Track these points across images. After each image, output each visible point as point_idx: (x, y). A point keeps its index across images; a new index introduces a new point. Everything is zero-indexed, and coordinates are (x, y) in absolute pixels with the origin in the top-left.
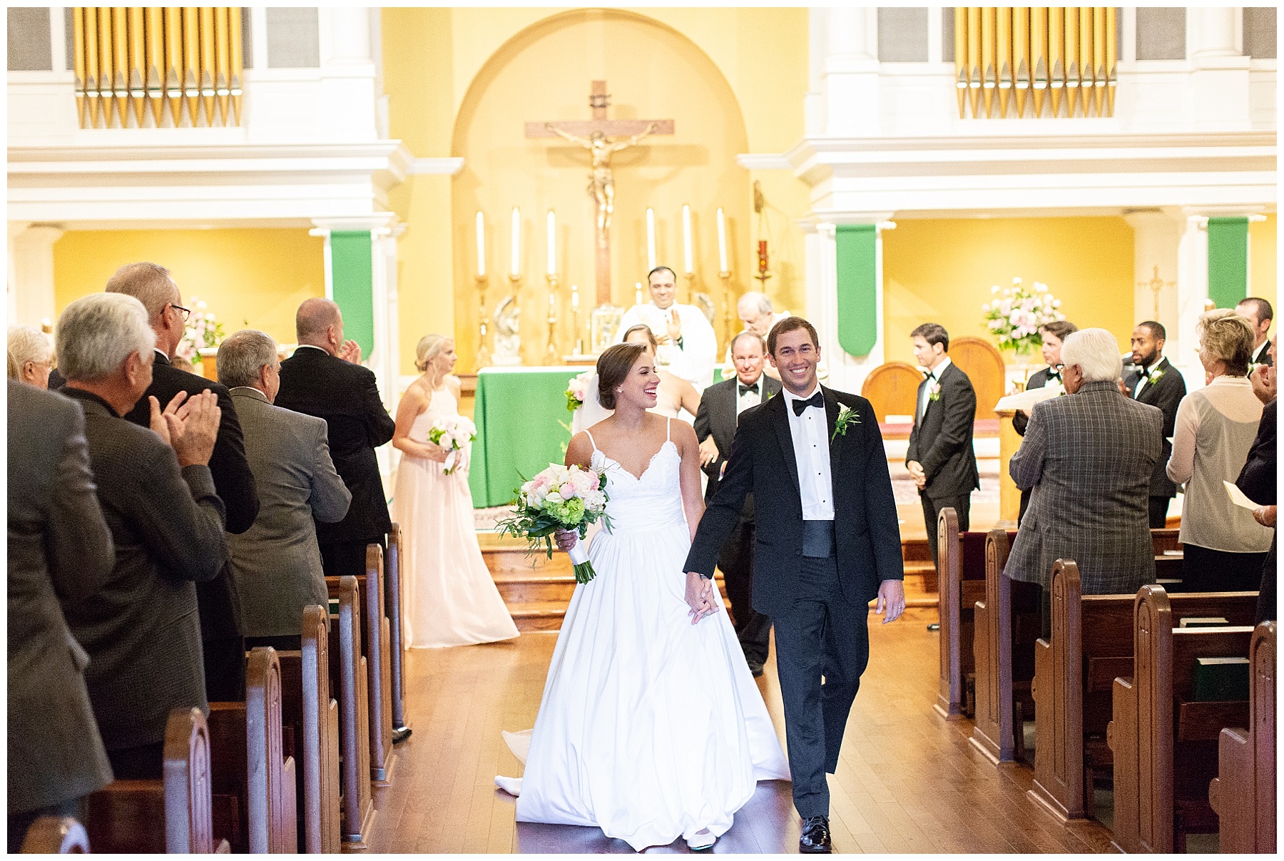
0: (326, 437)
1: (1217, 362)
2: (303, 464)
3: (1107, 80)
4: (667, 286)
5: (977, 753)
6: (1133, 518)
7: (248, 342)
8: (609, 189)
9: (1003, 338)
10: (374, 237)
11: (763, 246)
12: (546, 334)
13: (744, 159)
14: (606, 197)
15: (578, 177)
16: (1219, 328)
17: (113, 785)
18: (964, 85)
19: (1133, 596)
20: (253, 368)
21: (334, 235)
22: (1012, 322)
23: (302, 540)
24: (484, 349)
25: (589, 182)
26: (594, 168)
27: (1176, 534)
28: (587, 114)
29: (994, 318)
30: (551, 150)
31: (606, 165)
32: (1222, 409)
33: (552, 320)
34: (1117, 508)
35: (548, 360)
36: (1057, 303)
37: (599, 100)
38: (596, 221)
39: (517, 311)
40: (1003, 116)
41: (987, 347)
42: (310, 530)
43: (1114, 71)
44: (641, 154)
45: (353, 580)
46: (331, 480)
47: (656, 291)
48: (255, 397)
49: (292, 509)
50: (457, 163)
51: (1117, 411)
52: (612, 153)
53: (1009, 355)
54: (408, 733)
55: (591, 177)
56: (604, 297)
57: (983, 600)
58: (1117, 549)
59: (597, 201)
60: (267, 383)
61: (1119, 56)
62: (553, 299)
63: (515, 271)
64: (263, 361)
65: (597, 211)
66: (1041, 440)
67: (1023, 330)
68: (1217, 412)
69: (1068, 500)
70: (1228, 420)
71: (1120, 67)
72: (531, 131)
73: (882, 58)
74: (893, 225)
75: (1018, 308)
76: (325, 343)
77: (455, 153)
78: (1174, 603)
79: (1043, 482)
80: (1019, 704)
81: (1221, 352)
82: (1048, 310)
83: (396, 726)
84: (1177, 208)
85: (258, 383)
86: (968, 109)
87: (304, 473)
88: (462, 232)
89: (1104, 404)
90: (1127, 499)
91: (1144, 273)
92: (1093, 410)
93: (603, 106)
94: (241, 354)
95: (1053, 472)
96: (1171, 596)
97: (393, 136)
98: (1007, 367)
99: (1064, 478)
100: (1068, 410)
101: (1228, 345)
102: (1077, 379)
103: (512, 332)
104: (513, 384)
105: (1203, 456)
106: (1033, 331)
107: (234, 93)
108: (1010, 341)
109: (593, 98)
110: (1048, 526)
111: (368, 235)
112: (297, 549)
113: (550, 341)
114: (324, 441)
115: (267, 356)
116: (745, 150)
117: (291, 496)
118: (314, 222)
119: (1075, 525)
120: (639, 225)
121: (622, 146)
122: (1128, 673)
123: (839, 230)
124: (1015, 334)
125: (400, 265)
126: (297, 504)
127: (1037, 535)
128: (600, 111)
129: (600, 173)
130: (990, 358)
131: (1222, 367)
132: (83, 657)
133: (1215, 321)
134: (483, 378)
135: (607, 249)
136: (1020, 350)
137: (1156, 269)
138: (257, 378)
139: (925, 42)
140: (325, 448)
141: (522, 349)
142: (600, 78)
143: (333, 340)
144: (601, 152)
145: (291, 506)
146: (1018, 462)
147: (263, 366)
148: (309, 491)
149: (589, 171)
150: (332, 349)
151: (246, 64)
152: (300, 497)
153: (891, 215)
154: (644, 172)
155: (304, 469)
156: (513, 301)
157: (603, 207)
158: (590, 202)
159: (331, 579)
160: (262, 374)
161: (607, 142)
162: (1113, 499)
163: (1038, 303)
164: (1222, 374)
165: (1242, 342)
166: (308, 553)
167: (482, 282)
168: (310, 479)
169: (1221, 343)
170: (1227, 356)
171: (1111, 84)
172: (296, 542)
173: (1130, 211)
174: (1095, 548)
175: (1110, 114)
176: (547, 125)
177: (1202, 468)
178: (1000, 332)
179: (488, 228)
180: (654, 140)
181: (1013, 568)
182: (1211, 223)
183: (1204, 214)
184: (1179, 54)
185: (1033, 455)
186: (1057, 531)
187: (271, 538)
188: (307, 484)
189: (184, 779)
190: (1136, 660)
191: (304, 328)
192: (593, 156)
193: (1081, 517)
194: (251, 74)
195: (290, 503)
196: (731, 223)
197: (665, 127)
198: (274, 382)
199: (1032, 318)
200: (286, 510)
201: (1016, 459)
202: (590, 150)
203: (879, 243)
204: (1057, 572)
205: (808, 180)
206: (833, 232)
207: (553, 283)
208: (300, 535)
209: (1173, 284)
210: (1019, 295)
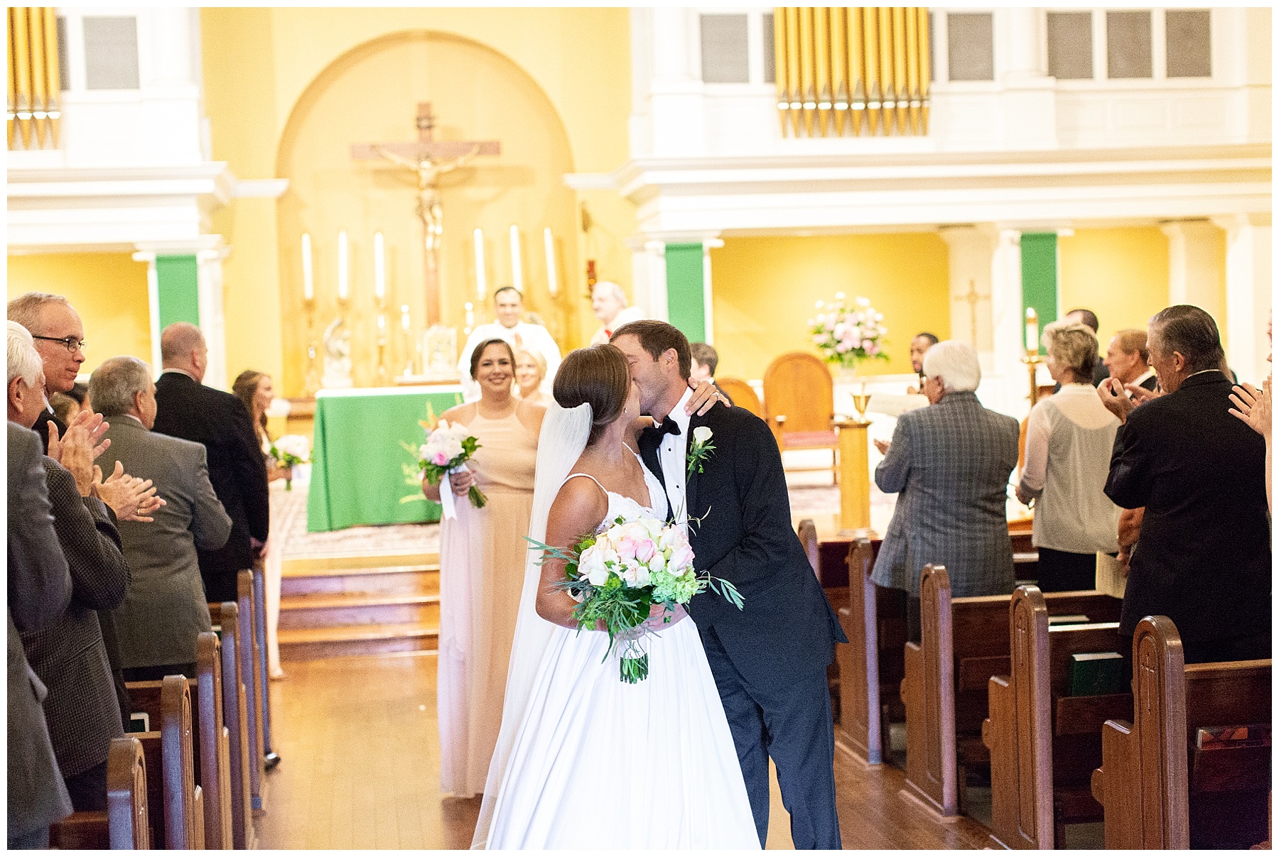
0: (206, 462)
1: (1066, 371)
2: (183, 489)
3: (922, 101)
4: (513, 305)
5: (846, 757)
6: (994, 523)
7: (115, 371)
8: (437, 211)
9: (829, 352)
10: (200, 261)
11: (591, 265)
12: (375, 358)
13: (571, 180)
14: (434, 218)
15: (406, 198)
16: (1067, 337)
17: (73, 817)
18: (785, 106)
19: (1008, 598)
20: (126, 395)
21: (160, 260)
22: (838, 335)
23: (184, 568)
24: (313, 373)
25: (415, 204)
26: (422, 189)
27: (1029, 538)
28: (412, 135)
29: (819, 332)
30: (378, 172)
31: (433, 186)
32: (1072, 417)
33: (382, 342)
34: (979, 515)
35: (379, 382)
36: (879, 317)
37: (425, 121)
38: (424, 242)
39: (347, 333)
40: (824, 135)
41: (815, 361)
42: (192, 557)
43: (928, 93)
44: (468, 175)
45: (232, 607)
46: (213, 507)
47: (502, 310)
48: (132, 424)
49: (172, 536)
50: (281, 186)
51: (979, 421)
52: (439, 175)
53: (834, 367)
54: (277, 760)
55: (419, 199)
56: (434, 318)
57: (847, 606)
58: (980, 555)
59: (425, 223)
60: (142, 410)
61: (932, 77)
62: (382, 322)
63: (343, 293)
64: (134, 388)
65: (425, 233)
66: (905, 450)
67: (847, 345)
68: (1067, 419)
69: (933, 507)
70: (1079, 429)
71: (934, 87)
72: (356, 153)
73: (706, 79)
74: (720, 244)
75: (842, 322)
76: (189, 366)
77: (279, 175)
78: (1050, 603)
79: (908, 491)
80: (885, 707)
81: (1071, 362)
82: (870, 324)
83: (268, 752)
84: (990, 224)
85: (133, 410)
86: (790, 129)
87: (185, 500)
88: (288, 254)
89: (966, 414)
90: (989, 506)
91: (960, 287)
92: (956, 420)
93: (430, 127)
94: (111, 384)
95: (918, 481)
96: (1047, 595)
97: (217, 156)
98: (836, 379)
99: (929, 487)
100: (932, 420)
101: (1076, 354)
102: (939, 389)
103: (341, 355)
104: (352, 407)
105: (1055, 463)
106: (857, 346)
107: (53, 115)
108: (836, 356)
109: (419, 119)
110: (914, 534)
111: (192, 259)
112: (182, 576)
113: (381, 363)
114: (202, 467)
115: (138, 383)
116: (571, 169)
117: (174, 522)
118: (137, 247)
119: (939, 532)
120: (467, 246)
121: (447, 167)
122: (1005, 672)
123: (668, 249)
124: (840, 348)
125: (226, 290)
126: (179, 531)
127: (902, 541)
128: (426, 133)
129: (428, 195)
130: (818, 372)
131: (1070, 375)
132: (42, 689)
133: (1063, 331)
134: (322, 401)
135: (436, 271)
136: (846, 363)
137: (972, 283)
138: (131, 405)
139: (745, 63)
140: (204, 474)
141: (352, 373)
142: (424, 98)
143: (198, 364)
144: (427, 171)
145: (172, 533)
146: (882, 470)
147: (136, 393)
148: (190, 517)
149: (415, 192)
150: (197, 372)
151: (64, 85)
152: (182, 524)
153: (717, 234)
154: (471, 193)
155: (184, 495)
156: (341, 324)
157: (431, 228)
158: (417, 223)
159: (215, 606)
160: (135, 401)
161: (434, 163)
162: (975, 506)
163: (861, 317)
164: (1070, 382)
165: (1089, 351)
166: (191, 579)
167: (309, 305)
168: (192, 506)
169: (1070, 352)
170: (1076, 364)
171: (926, 104)
172: (179, 570)
173: (944, 227)
174: (958, 554)
175: (925, 133)
176: (373, 147)
177: (1056, 474)
178: (825, 346)
179: (315, 251)
180: (483, 162)
181: (880, 574)
182: (1023, 238)
183: (1016, 229)
184: (988, 75)
185: (899, 465)
186: (923, 538)
187: (155, 566)
188: (188, 510)
189: (129, 808)
190: (1012, 659)
191: (168, 353)
192: (419, 178)
193: (945, 524)
194: (67, 96)
195: (171, 529)
196: (559, 243)
197: (491, 148)
198: (150, 406)
199: (856, 332)
200: (168, 537)
201: (881, 467)
202: (416, 172)
203: (707, 262)
204: (926, 577)
205: (634, 200)
206: (663, 251)
207: (382, 306)
208: (183, 561)
209: (988, 297)
210: (842, 310)
